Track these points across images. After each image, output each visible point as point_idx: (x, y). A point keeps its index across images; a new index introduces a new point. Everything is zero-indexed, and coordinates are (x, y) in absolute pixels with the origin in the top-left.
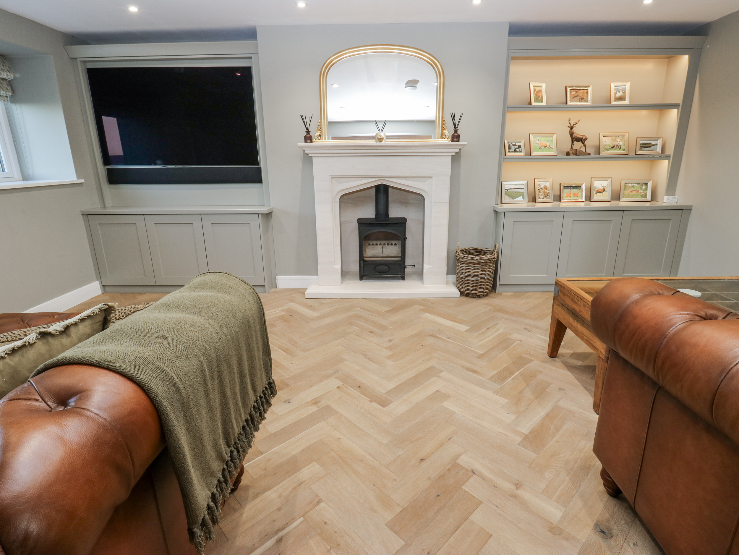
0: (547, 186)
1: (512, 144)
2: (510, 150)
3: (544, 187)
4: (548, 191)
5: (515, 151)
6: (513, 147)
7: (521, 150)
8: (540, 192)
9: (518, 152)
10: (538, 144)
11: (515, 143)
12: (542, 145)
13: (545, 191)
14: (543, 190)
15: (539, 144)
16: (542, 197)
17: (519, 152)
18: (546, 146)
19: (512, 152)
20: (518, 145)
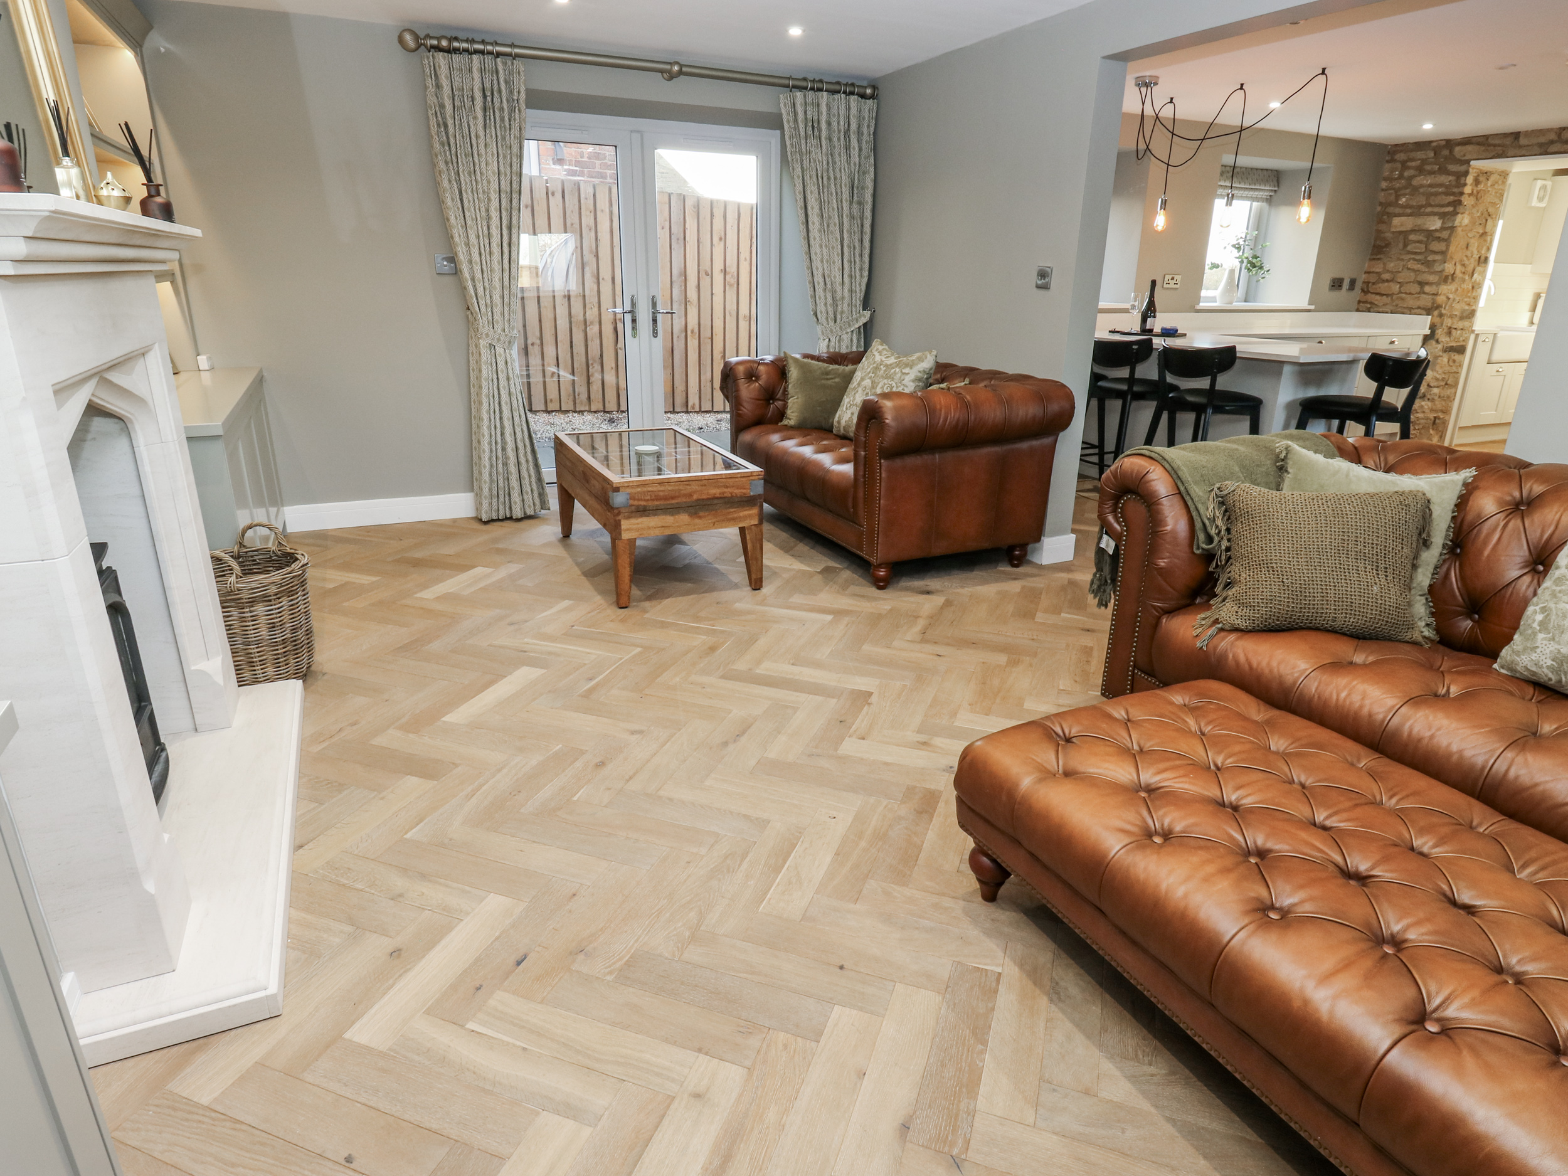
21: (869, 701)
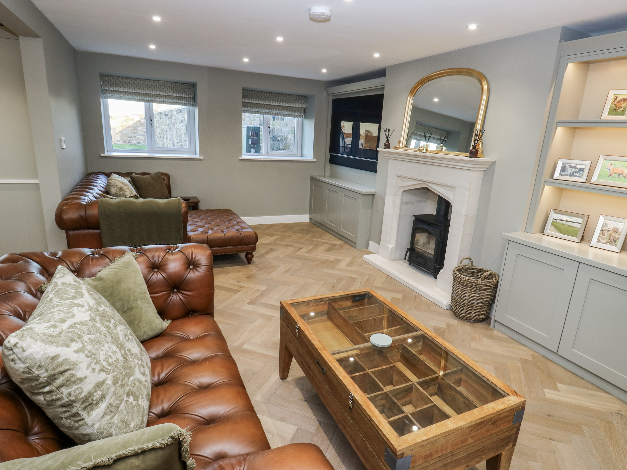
0: (619, 229)
1: (569, 165)
2: (564, 173)
3: (613, 228)
4: (618, 236)
5: (570, 175)
6: (570, 169)
7: (581, 174)
8: (602, 234)
9: (576, 176)
10: (609, 169)
11: (574, 165)
12: (615, 171)
13: (613, 234)
14: (610, 233)
15: (611, 170)
16: (605, 241)
17: (578, 177)
18: (622, 174)
19: (567, 175)
20: (579, 168)
21: (250, 301)
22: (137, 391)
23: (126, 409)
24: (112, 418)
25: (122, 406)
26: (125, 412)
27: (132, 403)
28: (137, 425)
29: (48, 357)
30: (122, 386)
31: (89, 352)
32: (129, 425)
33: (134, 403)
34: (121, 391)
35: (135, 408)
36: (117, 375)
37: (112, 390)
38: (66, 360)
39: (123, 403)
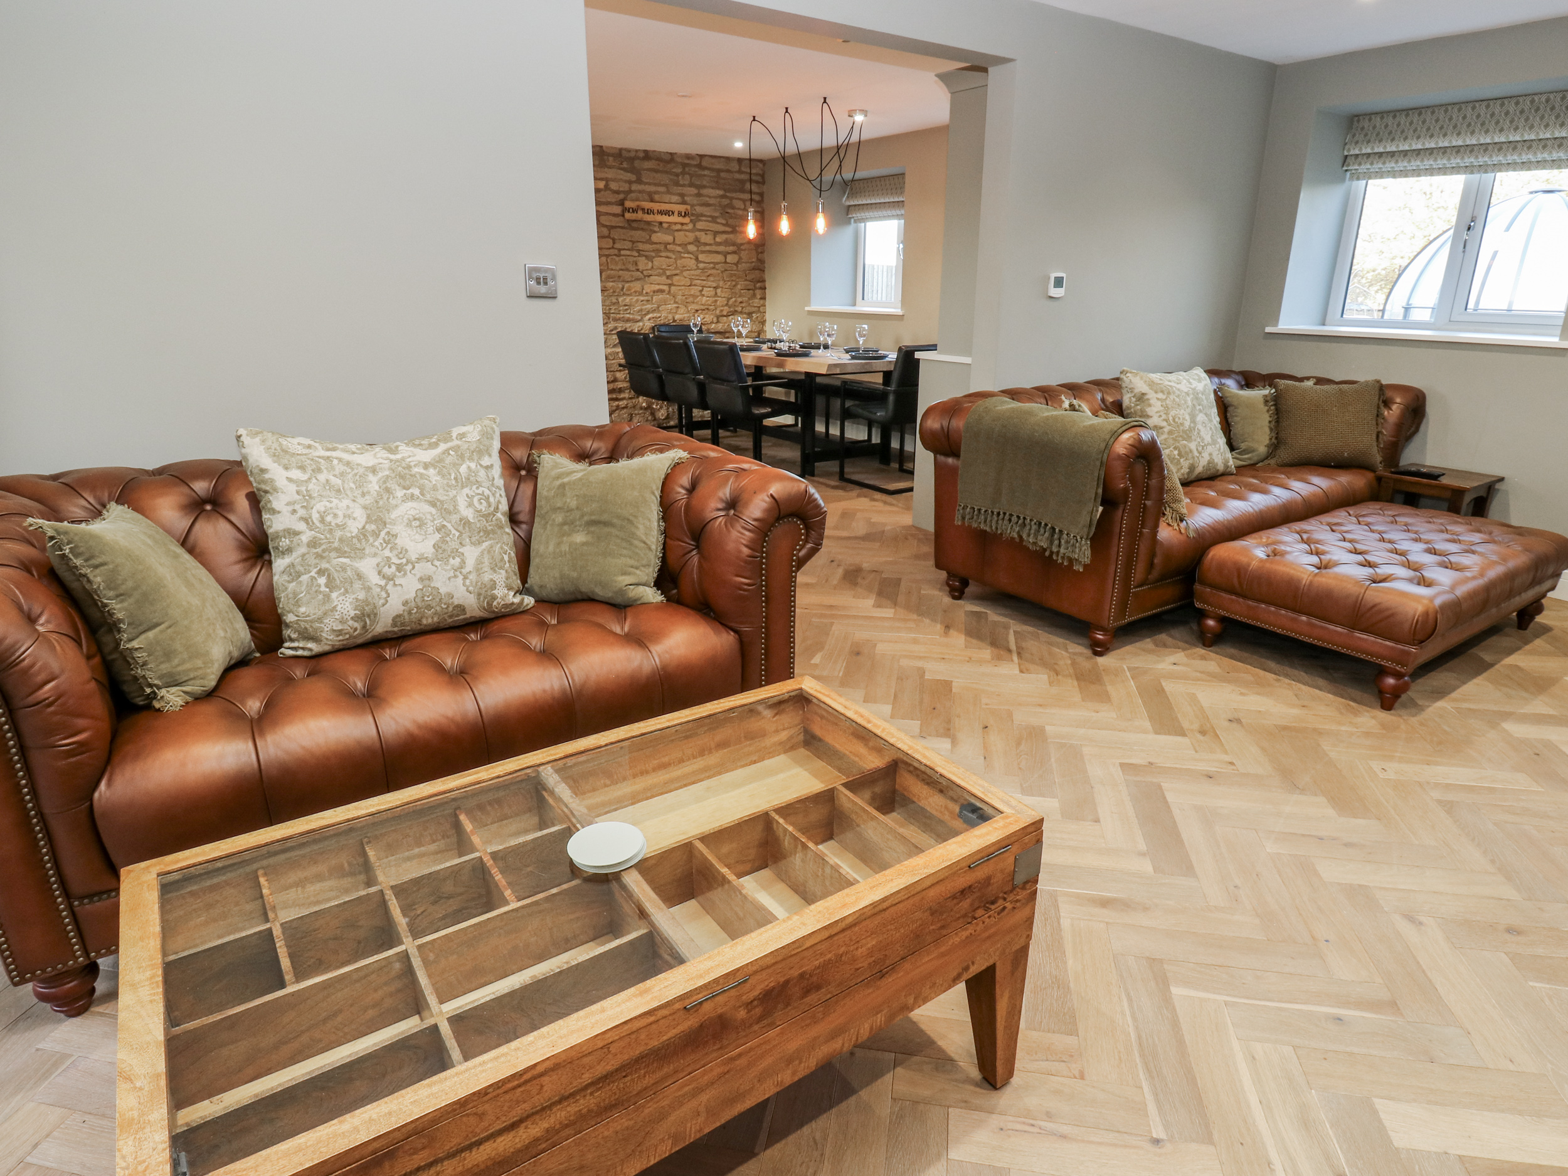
22: (341, 582)
23: (307, 586)
24: (289, 582)
25: (305, 578)
26: (303, 588)
27: (319, 586)
28: (308, 616)
29: (258, 466)
30: (319, 556)
31: (307, 491)
32: (299, 606)
33: (323, 589)
34: (312, 560)
35: (321, 597)
36: (321, 539)
37: (303, 550)
38: (272, 480)
39: (308, 576)
